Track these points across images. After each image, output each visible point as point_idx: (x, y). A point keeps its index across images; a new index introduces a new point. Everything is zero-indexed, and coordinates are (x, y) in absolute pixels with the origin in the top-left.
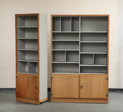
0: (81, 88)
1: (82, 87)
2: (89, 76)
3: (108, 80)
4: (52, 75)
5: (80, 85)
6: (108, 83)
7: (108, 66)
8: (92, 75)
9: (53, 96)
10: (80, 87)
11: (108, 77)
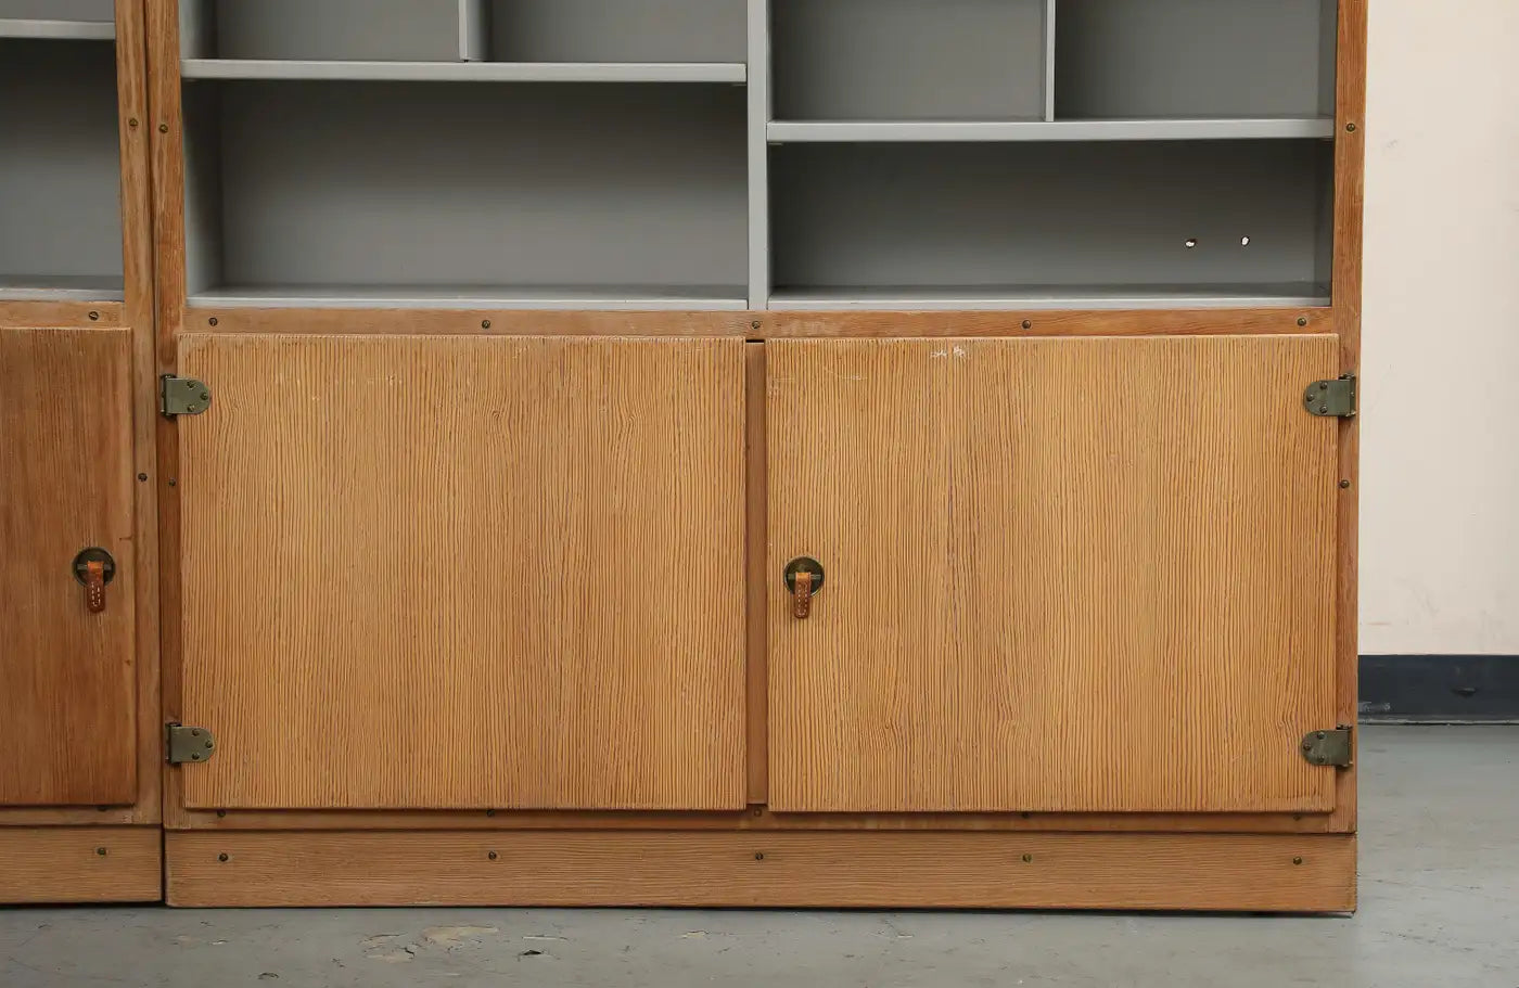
0: (801, 610)
1: (806, 578)
2: (957, 348)
3: (1347, 420)
4: (188, 340)
5: (781, 553)
6: (1346, 485)
7: (1356, 130)
8: (1026, 325)
9: (201, 785)
10: (776, 577)
11: (1349, 356)
